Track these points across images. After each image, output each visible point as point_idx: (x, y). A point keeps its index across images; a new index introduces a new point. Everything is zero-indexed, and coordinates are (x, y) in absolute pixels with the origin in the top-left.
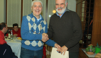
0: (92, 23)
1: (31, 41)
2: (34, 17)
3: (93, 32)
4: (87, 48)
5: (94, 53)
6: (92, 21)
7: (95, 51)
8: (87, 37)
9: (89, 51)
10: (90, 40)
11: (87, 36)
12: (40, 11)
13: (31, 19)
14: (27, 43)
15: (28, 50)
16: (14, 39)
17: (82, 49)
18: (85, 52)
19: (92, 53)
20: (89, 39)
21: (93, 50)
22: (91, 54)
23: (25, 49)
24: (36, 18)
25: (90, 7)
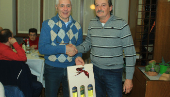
0: (155, 27)
2: (61, 20)
3: (155, 41)
4: (147, 66)
5: (158, 73)
6: (154, 25)
7: (159, 71)
8: (147, 48)
9: (150, 71)
10: (152, 53)
11: (147, 47)
12: (69, 13)
14: (52, 58)
15: (55, 68)
16: (31, 54)
17: (140, 68)
18: (144, 71)
19: (155, 73)
20: (150, 51)
21: (156, 68)
22: (153, 76)
24: (63, 22)
25: (151, 3)
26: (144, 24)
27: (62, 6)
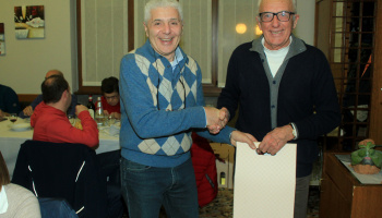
1: (161, 138)
3: (373, 98)
4: (355, 153)
5: (379, 168)
6: (370, 61)
8: (355, 113)
9: (363, 162)
11: (355, 110)
14: (149, 147)
17: (338, 156)
18: (347, 164)
19: (373, 167)
20: (362, 120)
21: (374, 157)
22: (368, 173)
23: (139, 166)
25: (361, 14)
26: (347, 60)
27: (158, 23)
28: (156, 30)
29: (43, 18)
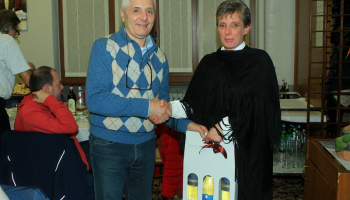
1: (124, 117)
4: (339, 139)
8: (339, 98)
9: (347, 149)
11: (339, 95)
13: (120, 50)
14: (113, 123)
17: (322, 142)
18: (331, 150)
26: (329, 44)
27: (136, 10)
28: (134, 17)
29: (25, 10)
